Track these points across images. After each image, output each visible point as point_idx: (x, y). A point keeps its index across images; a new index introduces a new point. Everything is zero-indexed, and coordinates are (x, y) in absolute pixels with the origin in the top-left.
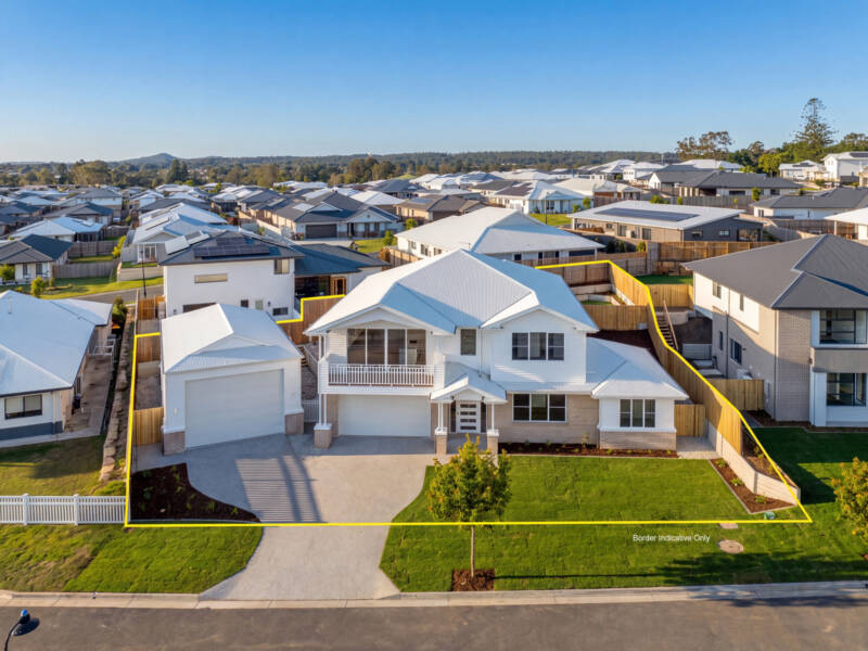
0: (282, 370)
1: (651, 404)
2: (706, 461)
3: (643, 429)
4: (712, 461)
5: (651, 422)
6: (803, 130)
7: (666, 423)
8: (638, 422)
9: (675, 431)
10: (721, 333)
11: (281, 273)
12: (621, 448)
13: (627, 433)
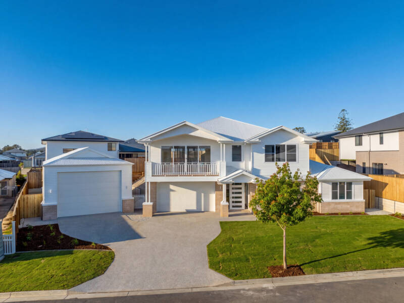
0: (121, 171)
1: (350, 184)
2: (387, 215)
3: (345, 200)
4: (393, 215)
5: (349, 196)
6: (339, 124)
7: (358, 194)
8: (342, 197)
9: (364, 200)
10: (364, 163)
11: (111, 150)
12: (334, 212)
13: (336, 203)
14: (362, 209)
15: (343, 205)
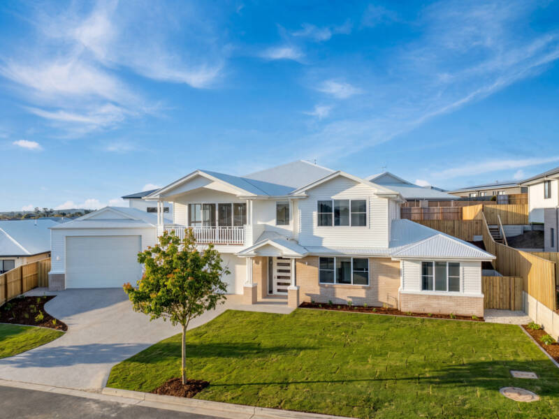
0: (141, 236)
1: (455, 267)
2: (517, 326)
3: (447, 293)
4: (525, 327)
5: (454, 286)
7: (472, 284)
8: (440, 287)
9: (482, 296)
10: (552, 229)
12: (421, 311)
13: (429, 297)
14: (477, 310)
15: (441, 301)
